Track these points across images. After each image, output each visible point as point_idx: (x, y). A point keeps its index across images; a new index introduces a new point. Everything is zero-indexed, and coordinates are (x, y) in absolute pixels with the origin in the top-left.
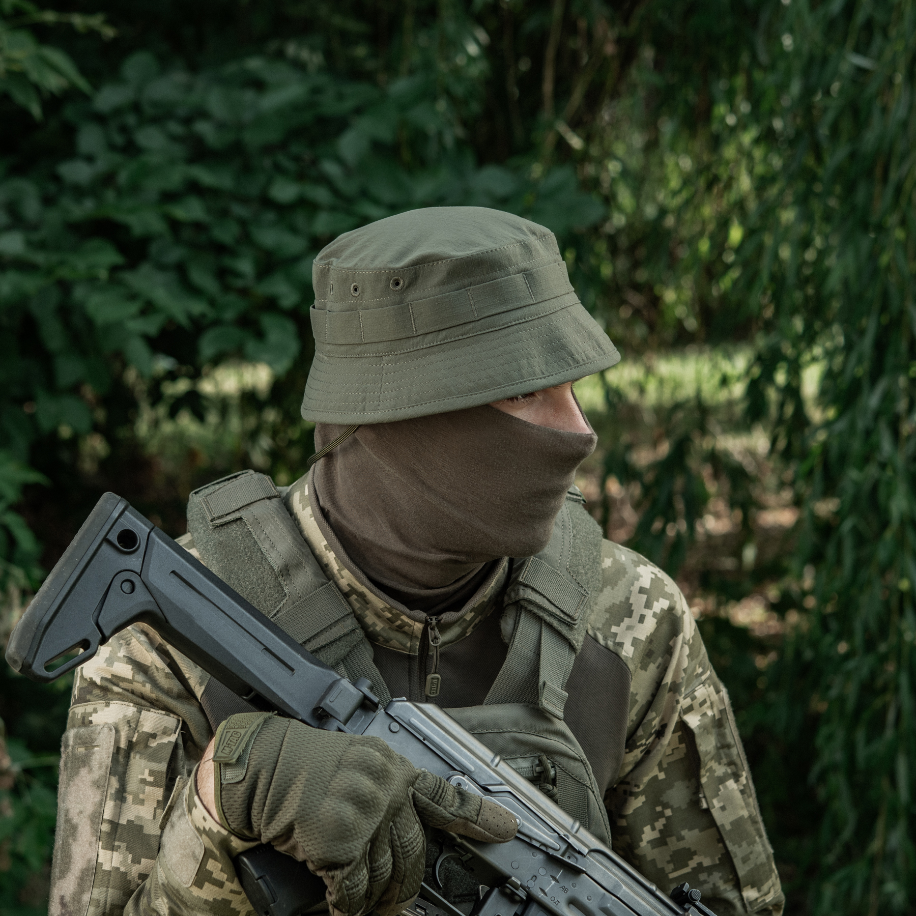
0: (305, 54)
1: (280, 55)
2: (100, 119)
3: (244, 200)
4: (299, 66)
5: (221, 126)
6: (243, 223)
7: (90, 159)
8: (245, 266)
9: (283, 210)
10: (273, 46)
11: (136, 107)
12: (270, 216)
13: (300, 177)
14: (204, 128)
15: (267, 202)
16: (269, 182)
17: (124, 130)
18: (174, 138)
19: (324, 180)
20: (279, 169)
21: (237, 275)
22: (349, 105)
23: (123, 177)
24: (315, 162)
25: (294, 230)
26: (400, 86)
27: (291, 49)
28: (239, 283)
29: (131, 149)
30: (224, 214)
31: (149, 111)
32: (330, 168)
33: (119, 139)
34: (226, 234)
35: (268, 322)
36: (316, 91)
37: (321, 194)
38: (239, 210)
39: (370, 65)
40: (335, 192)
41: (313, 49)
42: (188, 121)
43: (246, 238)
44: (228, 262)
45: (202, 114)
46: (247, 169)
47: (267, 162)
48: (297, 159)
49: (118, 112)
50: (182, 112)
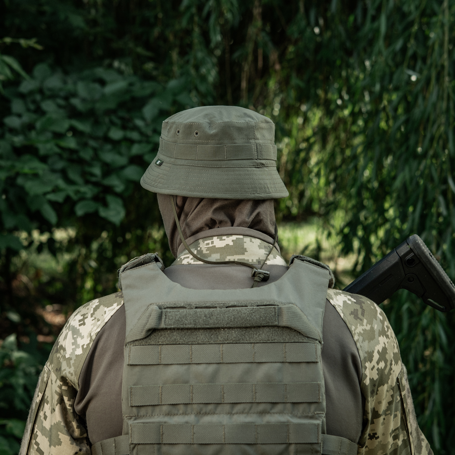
0: (123, 67)
1: (110, 66)
2: (22, 96)
3: (95, 138)
4: (120, 72)
5: (84, 100)
6: (95, 150)
7: (19, 116)
8: (97, 171)
9: (115, 144)
10: (107, 62)
11: (41, 91)
12: (108, 147)
13: (124, 128)
14: (75, 102)
15: (107, 139)
16: (109, 129)
17: (34, 102)
18: (60, 106)
19: (136, 128)
20: (112, 123)
21: (92, 175)
22: (148, 92)
23: (38, 125)
24: (130, 120)
25: (120, 154)
26: (173, 83)
27: (116, 64)
28: (94, 179)
29: (40, 112)
30: (85, 145)
31: (48, 93)
32: (139, 123)
33: (32, 107)
34: (87, 155)
35: (110, 199)
36: (131, 84)
37: (135, 135)
38: (92, 143)
39: (155, 73)
40: (141, 133)
41: (127, 65)
42: (66, 98)
43: (96, 157)
44: (87, 169)
45: (74, 95)
46: (97, 123)
47: (107, 120)
48: (122, 118)
49: (31, 93)
50: (62, 94)
